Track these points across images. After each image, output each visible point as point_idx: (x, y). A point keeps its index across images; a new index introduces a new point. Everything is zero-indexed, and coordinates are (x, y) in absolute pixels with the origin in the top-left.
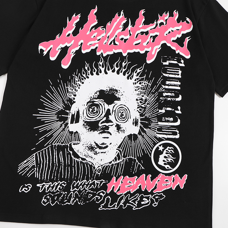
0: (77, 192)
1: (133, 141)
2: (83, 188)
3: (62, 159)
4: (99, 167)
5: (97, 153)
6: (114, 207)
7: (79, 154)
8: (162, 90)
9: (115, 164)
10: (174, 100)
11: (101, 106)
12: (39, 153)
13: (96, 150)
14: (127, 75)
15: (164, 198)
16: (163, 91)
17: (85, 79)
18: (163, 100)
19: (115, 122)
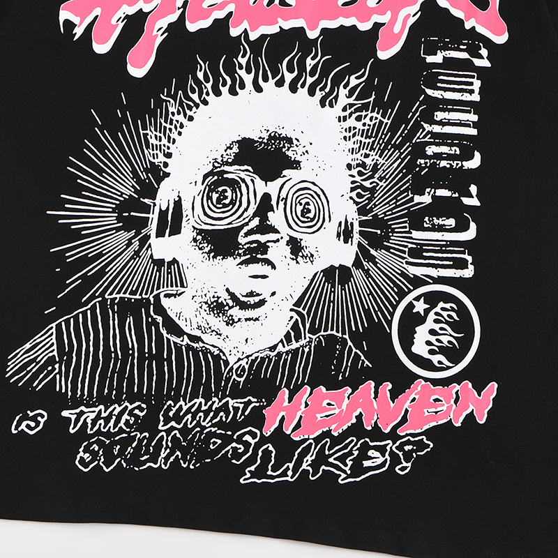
0: (176, 432)
1: (338, 288)
2: (195, 422)
3: (132, 340)
4: (239, 359)
5: (234, 322)
6: (284, 474)
7: (182, 324)
8: (424, 137)
9: (287, 353)
10: (460, 165)
11: (243, 185)
12: (67, 322)
13: (230, 312)
14: (319, 95)
15: (429, 450)
16: (426, 139)
17: (197, 106)
18: (424, 168)
19: (285, 232)
